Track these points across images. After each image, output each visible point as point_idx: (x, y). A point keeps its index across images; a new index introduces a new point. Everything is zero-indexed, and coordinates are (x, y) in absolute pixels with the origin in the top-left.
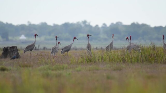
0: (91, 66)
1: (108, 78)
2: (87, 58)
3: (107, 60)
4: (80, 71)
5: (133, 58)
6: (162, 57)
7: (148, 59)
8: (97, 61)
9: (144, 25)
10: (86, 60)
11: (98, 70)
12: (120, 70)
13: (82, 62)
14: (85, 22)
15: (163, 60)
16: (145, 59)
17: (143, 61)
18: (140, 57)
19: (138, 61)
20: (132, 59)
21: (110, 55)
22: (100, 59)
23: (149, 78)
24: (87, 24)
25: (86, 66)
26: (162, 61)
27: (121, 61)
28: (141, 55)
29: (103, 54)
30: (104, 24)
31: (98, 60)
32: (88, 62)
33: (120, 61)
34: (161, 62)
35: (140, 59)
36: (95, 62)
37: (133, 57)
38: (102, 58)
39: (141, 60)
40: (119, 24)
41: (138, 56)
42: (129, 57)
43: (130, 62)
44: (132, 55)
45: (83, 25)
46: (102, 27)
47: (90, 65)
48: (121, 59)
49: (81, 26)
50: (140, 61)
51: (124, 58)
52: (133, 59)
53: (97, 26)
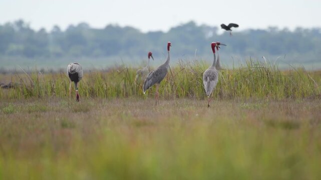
0: (31, 104)
1: (64, 125)
2: (25, 90)
3: (62, 92)
4: (11, 112)
5: (109, 89)
6: (163, 87)
7: (137, 91)
8: (43, 94)
9: (128, 29)
10: (23, 94)
11: (45, 111)
12: (86, 110)
13: (15, 97)
14: (20, 23)
15: (163, 93)
16: (131, 90)
17: (127, 95)
18: (122, 86)
19: (118, 96)
20: (107, 90)
21: (67, 83)
22: (49, 90)
23: (138, 125)
24: (24, 26)
25: (22, 104)
26: (161, 94)
27: (88, 95)
28: (124, 83)
29: (55, 81)
30: (57, 27)
31: (46, 93)
32: (26, 97)
33: (86, 95)
34: (160, 97)
35: (122, 91)
36: (39, 97)
37: (108, 86)
38: (52, 90)
39: (125, 93)
40: (82, 26)
41: (118, 86)
42: (102, 87)
43: (104, 96)
44: (107, 83)
45: (17, 29)
46: (53, 33)
47: (31, 102)
48: (87, 91)
49: (13, 30)
50: (121, 95)
51: (93, 88)
52: (110, 92)
53: (42, 30)
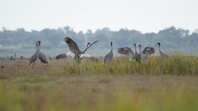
0: (74, 78)
1: (94, 91)
2: (70, 69)
3: (93, 70)
4: (62, 83)
5: (121, 69)
6: (155, 67)
7: (139, 70)
8: (81, 72)
9: (134, 31)
10: (69, 71)
11: (82, 82)
12: (108, 82)
13: (64, 74)
14: (67, 28)
15: (155, 72)
16: (135, 69)
17: (133, 72)
18: (129, 67)
19: (127, 73)
20: (120, 69)
21: (96, 65)
22: (85, 69)
24: (70, 30)
25: (68, 78)
26: (154, 72)
27: (108, 72)
28: (131, 65)
29: (88, 64)
30: (89, 30)
31: (83, 71)
32: (71, 73)
33: (107, 72)
34: (153, 74)
35: (129, 70)
36: (79, 74)
37: (121, 67)
38: (87, 69)
39: (131, 71)
40: (105, 30)
41: (127, 67)
42: (117, 67)
43: (119, 73)
44: (121, 66)
45: (65, 32)
46: (87, 34)
47: (74, 76)
48: (108, 70)
49: (63, 33)
50: (129, 72)
51: (111, 68)
52: (122, 70)
53: (81, 32)
